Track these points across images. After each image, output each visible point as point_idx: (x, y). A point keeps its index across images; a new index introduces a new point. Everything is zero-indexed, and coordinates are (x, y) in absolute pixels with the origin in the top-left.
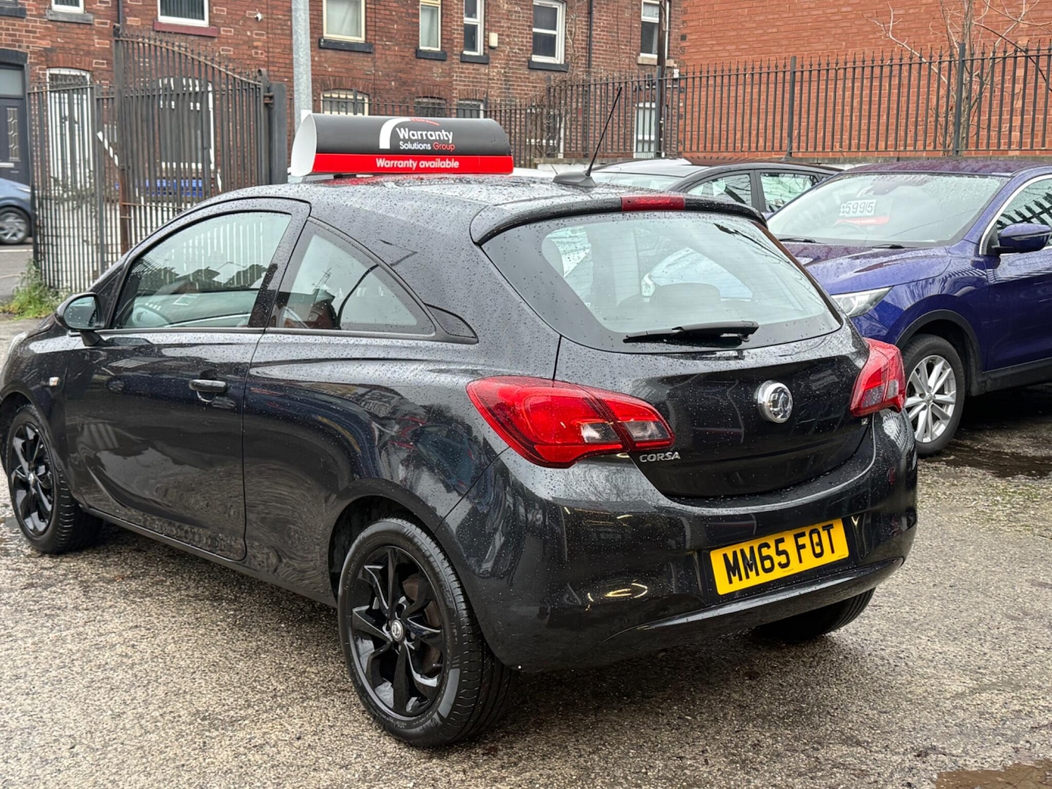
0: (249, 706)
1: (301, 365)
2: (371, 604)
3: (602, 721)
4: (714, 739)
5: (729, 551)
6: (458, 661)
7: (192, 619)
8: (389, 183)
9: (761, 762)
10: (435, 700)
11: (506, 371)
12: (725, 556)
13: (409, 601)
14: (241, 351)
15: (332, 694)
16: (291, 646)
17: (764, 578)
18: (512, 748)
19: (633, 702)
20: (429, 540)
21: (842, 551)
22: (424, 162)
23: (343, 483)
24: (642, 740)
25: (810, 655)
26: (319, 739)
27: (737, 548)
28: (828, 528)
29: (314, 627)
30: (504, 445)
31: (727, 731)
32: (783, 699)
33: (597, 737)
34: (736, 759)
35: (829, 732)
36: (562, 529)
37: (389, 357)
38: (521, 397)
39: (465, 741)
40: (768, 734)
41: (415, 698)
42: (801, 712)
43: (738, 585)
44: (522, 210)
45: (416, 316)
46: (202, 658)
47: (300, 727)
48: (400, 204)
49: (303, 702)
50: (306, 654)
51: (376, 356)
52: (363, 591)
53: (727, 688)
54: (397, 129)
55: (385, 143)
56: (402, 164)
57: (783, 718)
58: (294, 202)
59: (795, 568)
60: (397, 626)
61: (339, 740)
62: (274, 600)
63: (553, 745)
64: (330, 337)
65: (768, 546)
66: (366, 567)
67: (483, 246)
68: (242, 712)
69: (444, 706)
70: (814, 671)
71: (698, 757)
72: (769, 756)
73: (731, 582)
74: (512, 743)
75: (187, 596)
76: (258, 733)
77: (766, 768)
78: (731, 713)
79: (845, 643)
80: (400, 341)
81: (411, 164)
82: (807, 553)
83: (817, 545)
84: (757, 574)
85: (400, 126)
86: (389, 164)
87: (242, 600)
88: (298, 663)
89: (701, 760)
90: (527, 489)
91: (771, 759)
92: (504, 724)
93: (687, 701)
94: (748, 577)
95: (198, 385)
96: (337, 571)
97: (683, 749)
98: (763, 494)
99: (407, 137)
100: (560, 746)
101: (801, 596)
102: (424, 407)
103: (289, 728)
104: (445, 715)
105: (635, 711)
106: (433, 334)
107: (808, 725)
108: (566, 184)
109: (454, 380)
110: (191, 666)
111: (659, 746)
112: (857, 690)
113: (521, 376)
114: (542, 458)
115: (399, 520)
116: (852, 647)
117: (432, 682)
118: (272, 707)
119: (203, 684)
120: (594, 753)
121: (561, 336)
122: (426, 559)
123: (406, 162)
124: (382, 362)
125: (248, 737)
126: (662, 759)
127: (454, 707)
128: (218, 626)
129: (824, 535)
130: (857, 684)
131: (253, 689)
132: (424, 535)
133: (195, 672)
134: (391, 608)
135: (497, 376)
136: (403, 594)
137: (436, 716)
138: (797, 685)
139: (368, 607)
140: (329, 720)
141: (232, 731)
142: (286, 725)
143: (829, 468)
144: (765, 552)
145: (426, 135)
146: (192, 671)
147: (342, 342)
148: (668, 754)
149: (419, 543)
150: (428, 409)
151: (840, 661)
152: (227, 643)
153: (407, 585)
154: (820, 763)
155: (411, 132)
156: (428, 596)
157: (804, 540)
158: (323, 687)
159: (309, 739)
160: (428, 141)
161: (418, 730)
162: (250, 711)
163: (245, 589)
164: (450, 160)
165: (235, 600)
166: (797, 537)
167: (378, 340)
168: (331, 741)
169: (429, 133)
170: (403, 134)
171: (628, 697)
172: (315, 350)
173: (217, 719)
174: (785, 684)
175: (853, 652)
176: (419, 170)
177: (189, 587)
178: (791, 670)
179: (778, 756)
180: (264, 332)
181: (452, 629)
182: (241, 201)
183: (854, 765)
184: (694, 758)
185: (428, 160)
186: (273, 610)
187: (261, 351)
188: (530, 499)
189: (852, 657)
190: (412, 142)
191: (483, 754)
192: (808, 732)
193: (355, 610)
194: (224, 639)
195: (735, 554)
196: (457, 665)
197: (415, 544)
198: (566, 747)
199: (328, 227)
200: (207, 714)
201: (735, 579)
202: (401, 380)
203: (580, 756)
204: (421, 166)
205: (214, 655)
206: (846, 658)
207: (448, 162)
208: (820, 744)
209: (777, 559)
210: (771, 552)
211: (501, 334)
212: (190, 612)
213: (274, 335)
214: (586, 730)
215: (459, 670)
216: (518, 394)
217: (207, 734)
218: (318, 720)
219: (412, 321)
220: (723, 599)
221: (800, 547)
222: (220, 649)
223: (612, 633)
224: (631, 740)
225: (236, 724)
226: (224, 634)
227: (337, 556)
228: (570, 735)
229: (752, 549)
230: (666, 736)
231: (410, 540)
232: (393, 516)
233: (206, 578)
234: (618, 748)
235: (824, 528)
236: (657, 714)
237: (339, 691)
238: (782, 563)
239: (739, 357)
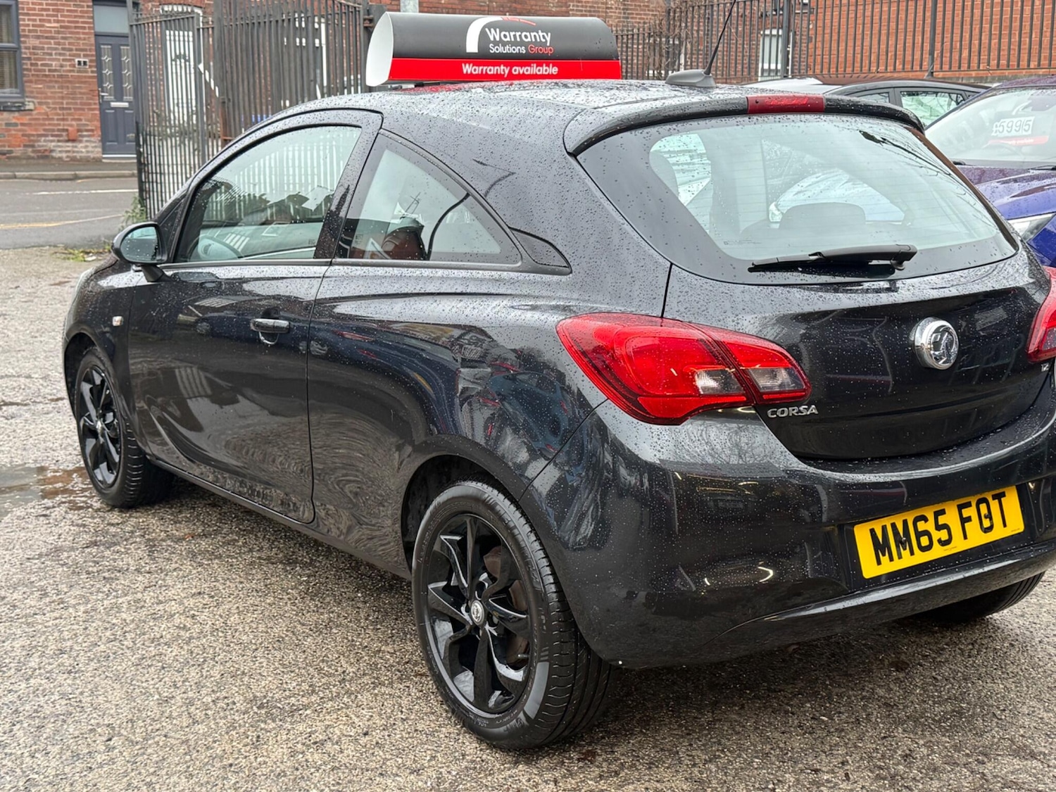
0: (313, 691)
1: (369, 301)
2: (449, 580)
3: (720, 720)
4: (856, 747)
5: (877, 526)
6: (547, 653)
7: (261, 586)
8: (477, 91)
9: (914, 779)
10: (521, 696)
11: (604, 307)
12: (872, 531)
13: (492, 578)
14: (306, 286)
15: (408, 678)
16: (366, 619)
17: (920, 558)
18: (613, 752)
19: (757, 697)
20: (513, 508)
21: (1016, 524)
22: (517, 68)
23: (419, 436)
24: (769, 747)
25: (969, 641)
26: (389, 736)
27: (887, 522)
28: (999, 497)
29: (394, 597)
30: (602, 397)
31: (872, 736)
32: (938, 697)
33: (714, 740)
34: (884, 773)
35: (996, 740)
36: (671, 498)
37: (468, 291)
38: (622, 338)
39: (558, 742)
40: (921, 742)
41: (499, 692)
42: (960, 713)
43: (888, 567)
44: (626, 113)
45: (500, 243)
46: (267, 632)
47: (368, 720)
48: (483, 110)
49: (374, 688)
50: (383, 629)
51: (453, 291)
52: (439, 565)
53: (870, 682)
54: (487, 30)
55: (472, 46)
56: (492, 70)
57: (939, 721)
58: (366, 113)
59: (958, 545)
60: (477, 608)
61: (412, 738)
62: (353, 564)
63: (662, 750)
64: (401, 269)
65: (925, 519)
66: (443, 537)
67: (578, 157)
68: (304, 699)
69: (531, 704)
70: (974, 662)
71: (836, 770)
72: (924, 771)
73: (879, 563)
74: (613, 745)
75: (260, 558)
76: (320, 726)
77: (921, 786)
78: (875, 713)
79: (1010, 627)
80: (481, 272)
81: (503, 70)
82: (973, 527)
83: (986, 517)
84: (912, 553)
85: (490, 26)
86: (478, 70)
87: (318, 564)
88: (372, 640)
89: (841, 773)
90: (629, 451)
91: (927, 774)
92: (604, 721)
93: (823, 697)
94: (900, 557)
95: (258, 325)
96: (412, 540)
97: (819, 759)
98: (919, 455)
99: (498, 39)
100: (669, 750)
101: (965, 578)
102: (514, 351)
103: (356, 720)
104: (532, 715)
105: (759, 708)
106: (519, 264)
107: (970, 730)
108: (681, 85)
109: (542, 318)
110: (253, 641)
111: (790, 754)
112: (1028, 687)
113: (623, 313)
114: (648, 413)
115: (479, 484)
116: (1018, 632)
117: (518, 675)
118: (338, 693)
119: (264, 664)
120: (710, 761)
121: (672, 264)
122: (510, 530)
123: (496, 68)
124: (460, 298)
125: (309, 730)
126: (793, 771)
127: (543, 707)
128: (288, 594)
129: (994, 505)
130: (1027, 679)
131: (320, 670)
132: (507, 502)
133: (256, 649)
134: (471, 585)
135: (592, 314)
136: (485, 569)
137: (521, 715)
138: (954, 678)
139: (445, 583)
140: (402, 712)
141: (292, 723)
142: (353, 716)
143: (1001, 423)
144: (922, 526)
145: (520, 36)
146: (254, 647)
147: (415, 275)
148: (800, 766)
149: (502, 512)
150: (519, 353)
151: (1005, 650)
152: (296, 615)
153: (489, 560)
154: (987, 781)
155: (503, 33)
156: (513, 575)
157: (970, 512)
158: (400, 672)
159: (377, 735)
160: (522, 43)
161: (502, 729)
162: (314, 698)
163: (323, 551)
164: (548, 65)
165: (310, 564)
166: (960, 507)
167: (456, 271)
168: (402, 738)
169: (524, 34)
170: (493, 35)
171: (751, 691)
172: (386, 284)
173: (275, 707)
174: (939, 678)
175: (1020, 638)
176: (511, 77)
177: (262, 547)
178: (947, 661)
179: (935, 770)
180: (331, 264)
181: (539, 615)
182: (308, 115)
183: (1030, 783)
184: (832, 772)
185: (522, 65)
186: (351, 577)
187: (326, 286)
188: (634, 462)
189: (1020, 644)
190: (504, 44)
191: (579, 760)
192: (971, 740)
193: (431, 586)
194: (293, 610)
195: (884, 528)
196: (547, 658)
197: (497, 514)
198: (677, 752)
199: (401, 140)
200: (265, 701)
201: (885, 559)
202: (481, 319)
203: (694, 765)
204: (514, 73)
205: (279, 629)
206: (1012, 645)
207: (545, 68)
208: (985, 755)
209: (937, 535)
210: (929, 526)
211: (599, 263)
212: (259, 577)
213: (341, 267)
214: (701, 731)
215: (547, 664)
216: (619, 334)
217: (263, 725)
218: (389, 711)
219: (495, 248)
220: (869, 584)
221: (965, 521)
222: (288, 623)
223: (735, 622)
224: (755, 746)
225: (296, 714)
226: (294, 604)
227: (411, 522)
228: (682, 737)
229: (905, 522)
230: (797, 742)
231: (491, 507)
232: (473, 480)
233: (281, 538)
234: (739, 756)
235: (994, 497)
236: (786, 712)
237: (416, 676)
238: (943, 539)
239: (892, 289)
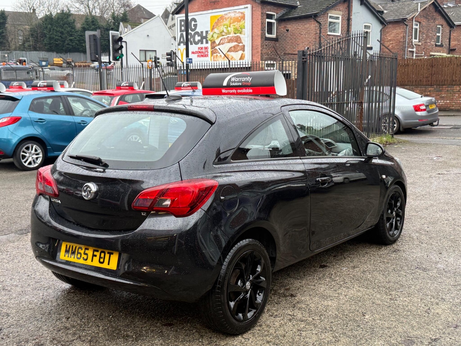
5: (69, 244)
12: (67, 245)
17: (76, 260)
21: (113, 266)
22: (239, 90)
27: (72, 244)
28: (110, 254)
54: (232, 78)
55: (225, 83)
56: (231, 91)
59: (89, 262)
65: (82, 249)
73: (65, 256)
81: (234, 91)
82: (96, 259)
83: (102, 258)
84: (74, 258)
86: (227, 91)
94: (71, 257)
129: (107, 256)
144: (80, 251)
145: (241, 79)
155: (236, 79)
157: (98, 254)
160: (241, 82)
164: (249, 89)
166: (94, 251)
169: (243, 78)
185: (240, 89)
190: (235, 82)
195: (70, 246)
201: (67, 255)
207: (248, 90)
209: (83, 256)
210: (82, 252)
221: (94, 256)
229: (76, 247)
235: (108, 253)
238: (85, 258)
239: (104, 172)
